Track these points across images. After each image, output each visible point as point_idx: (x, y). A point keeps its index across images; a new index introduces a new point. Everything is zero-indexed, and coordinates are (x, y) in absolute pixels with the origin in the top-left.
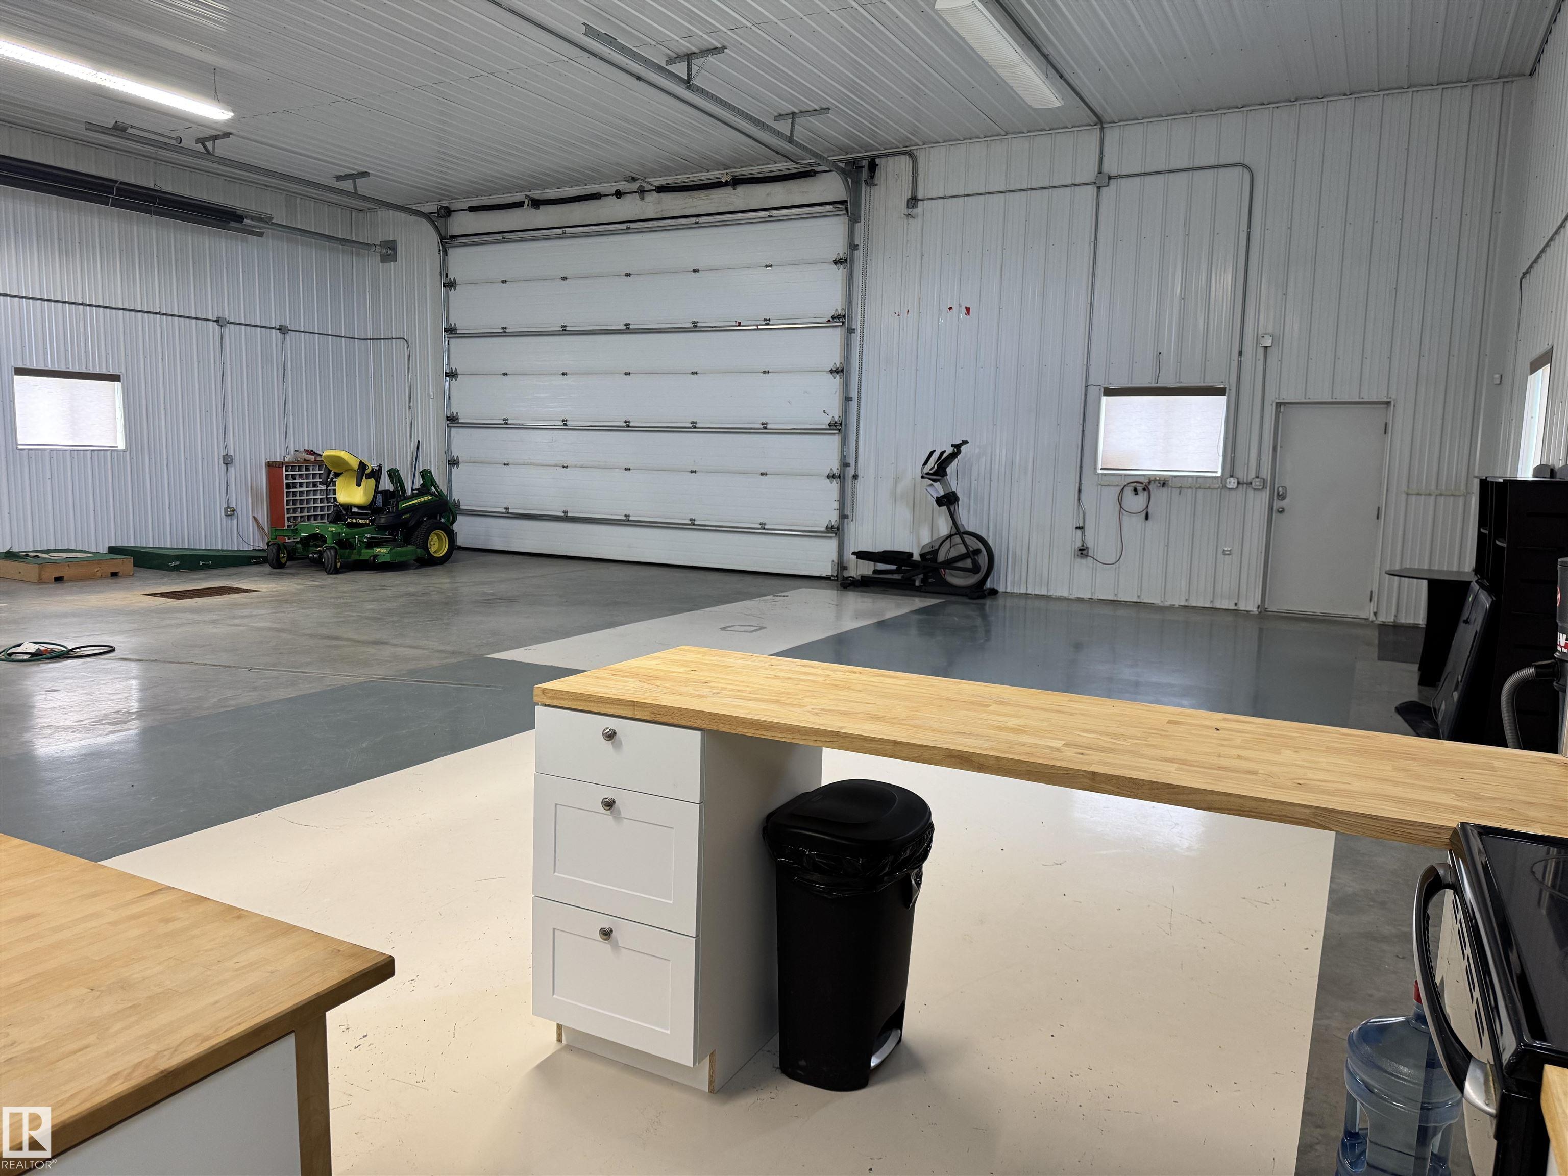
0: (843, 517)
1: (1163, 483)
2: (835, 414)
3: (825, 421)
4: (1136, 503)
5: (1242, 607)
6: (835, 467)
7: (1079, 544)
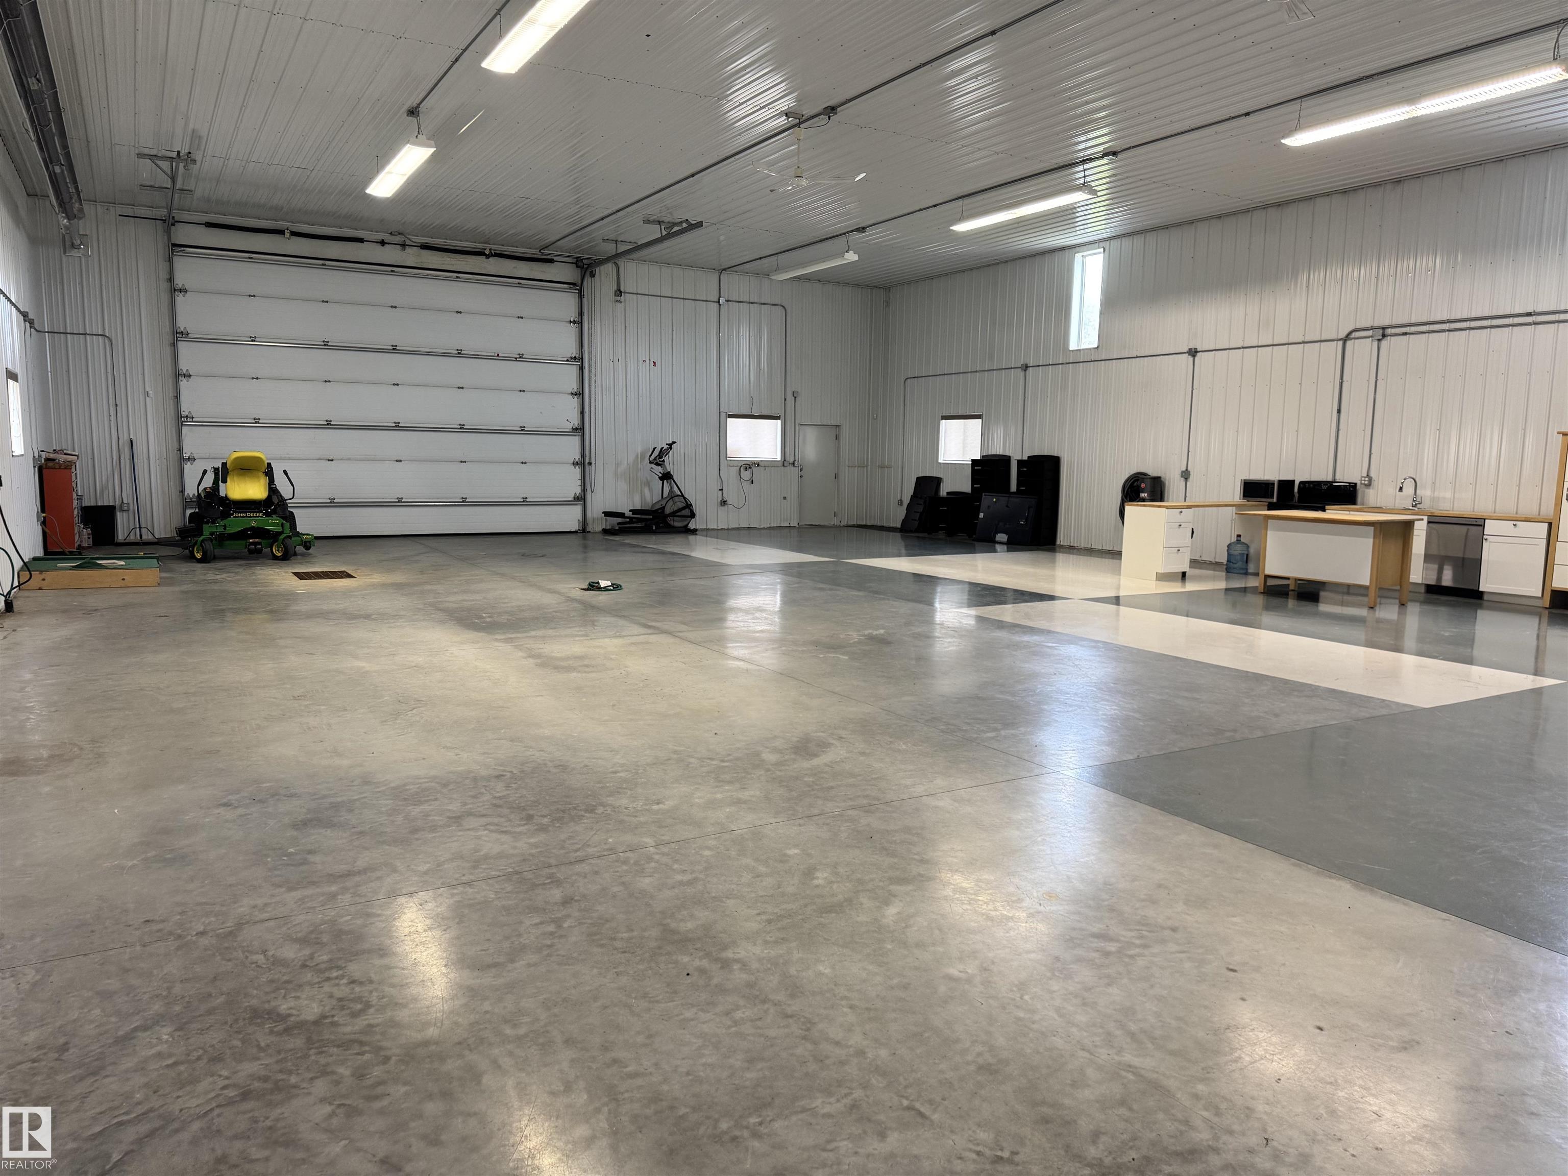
0: (584, 490)
1: (758, 464)
2: (576, 422)
3: (568, 427)
4: (746, 475)
5: (792, 525)
6: (577, 457)
7: (720, 499)
